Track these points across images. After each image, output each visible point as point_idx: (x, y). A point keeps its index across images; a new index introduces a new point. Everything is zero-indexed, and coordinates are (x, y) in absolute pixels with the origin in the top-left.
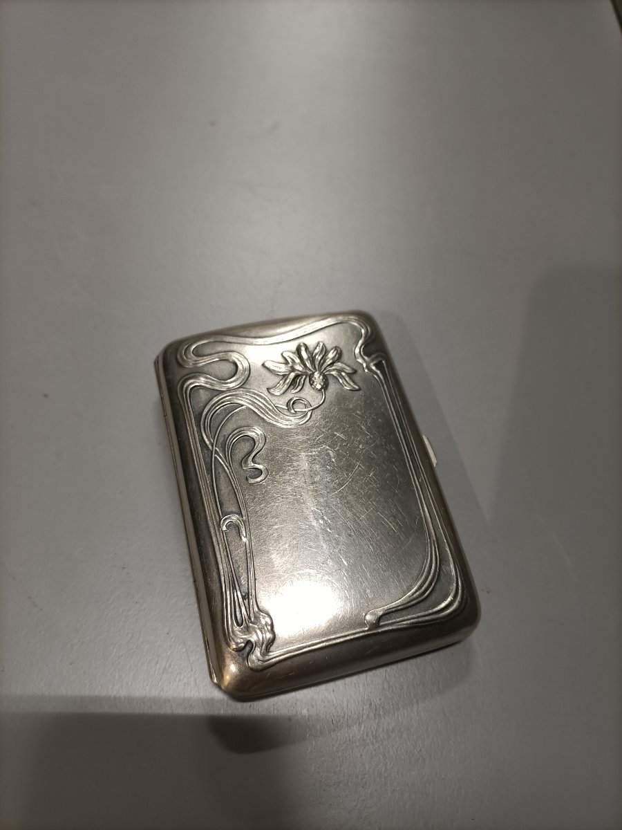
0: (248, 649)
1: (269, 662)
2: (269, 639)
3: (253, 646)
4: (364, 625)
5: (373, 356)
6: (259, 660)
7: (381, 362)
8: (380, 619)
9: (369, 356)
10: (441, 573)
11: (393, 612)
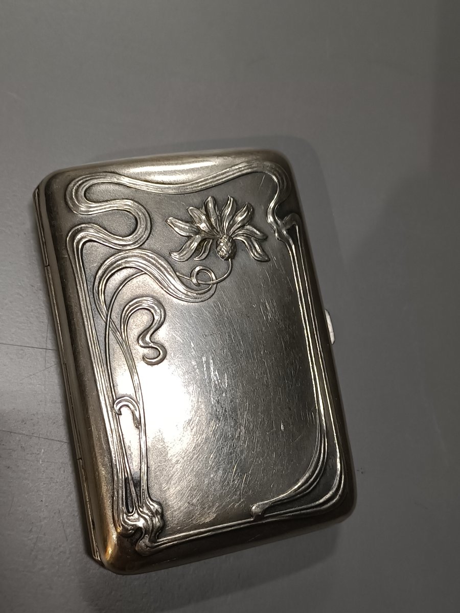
0: (137, 536)
1: (158, 548)
2: (159, 527)
3: (142, 533)
4: (251, 516)
5: (287, 218)
6: (147, 547)
7: (293, 227)
8: (265, 511)
9: (281, 218)
10: (328, 467)
11: (278, 505)
